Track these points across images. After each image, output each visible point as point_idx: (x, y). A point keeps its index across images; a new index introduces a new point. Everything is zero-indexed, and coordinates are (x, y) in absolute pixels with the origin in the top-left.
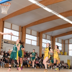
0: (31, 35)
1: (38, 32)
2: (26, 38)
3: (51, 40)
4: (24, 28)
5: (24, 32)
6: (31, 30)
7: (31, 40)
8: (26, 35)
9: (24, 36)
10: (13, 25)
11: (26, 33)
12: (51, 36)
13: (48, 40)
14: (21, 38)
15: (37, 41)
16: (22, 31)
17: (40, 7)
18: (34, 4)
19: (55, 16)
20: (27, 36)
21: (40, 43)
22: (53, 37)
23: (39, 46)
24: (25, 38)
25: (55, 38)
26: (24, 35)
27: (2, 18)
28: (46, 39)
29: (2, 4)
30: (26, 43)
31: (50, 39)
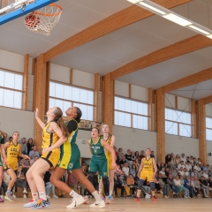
0: (130, 98)
1: (149, 89)
2: (116, 108)
3: (191, 113)
4: (108, 80)
5: (108, 92)
6: (130, 85)
7: (132, 114)
8: (116, 98)
9: (108, 104)
10: (74, 71)
11: (116, 93)
12: (192, 99)
13: (183, 111)
14: (100, 109)
15: (148, 116)
16: (103, 89)
17: (153, 15)
18: (134, 5)
19: (200, 36)
20: (119, 103)
21: (157, 121)
22: (197, 102)
23: (156, 130)
24: (114, 110)
25: (205, 103)
26: (108, 99)
27: (44, 54)
28: (176, 108)
29: (38, 11)
30: (116, 123)
31: (188, 109)
